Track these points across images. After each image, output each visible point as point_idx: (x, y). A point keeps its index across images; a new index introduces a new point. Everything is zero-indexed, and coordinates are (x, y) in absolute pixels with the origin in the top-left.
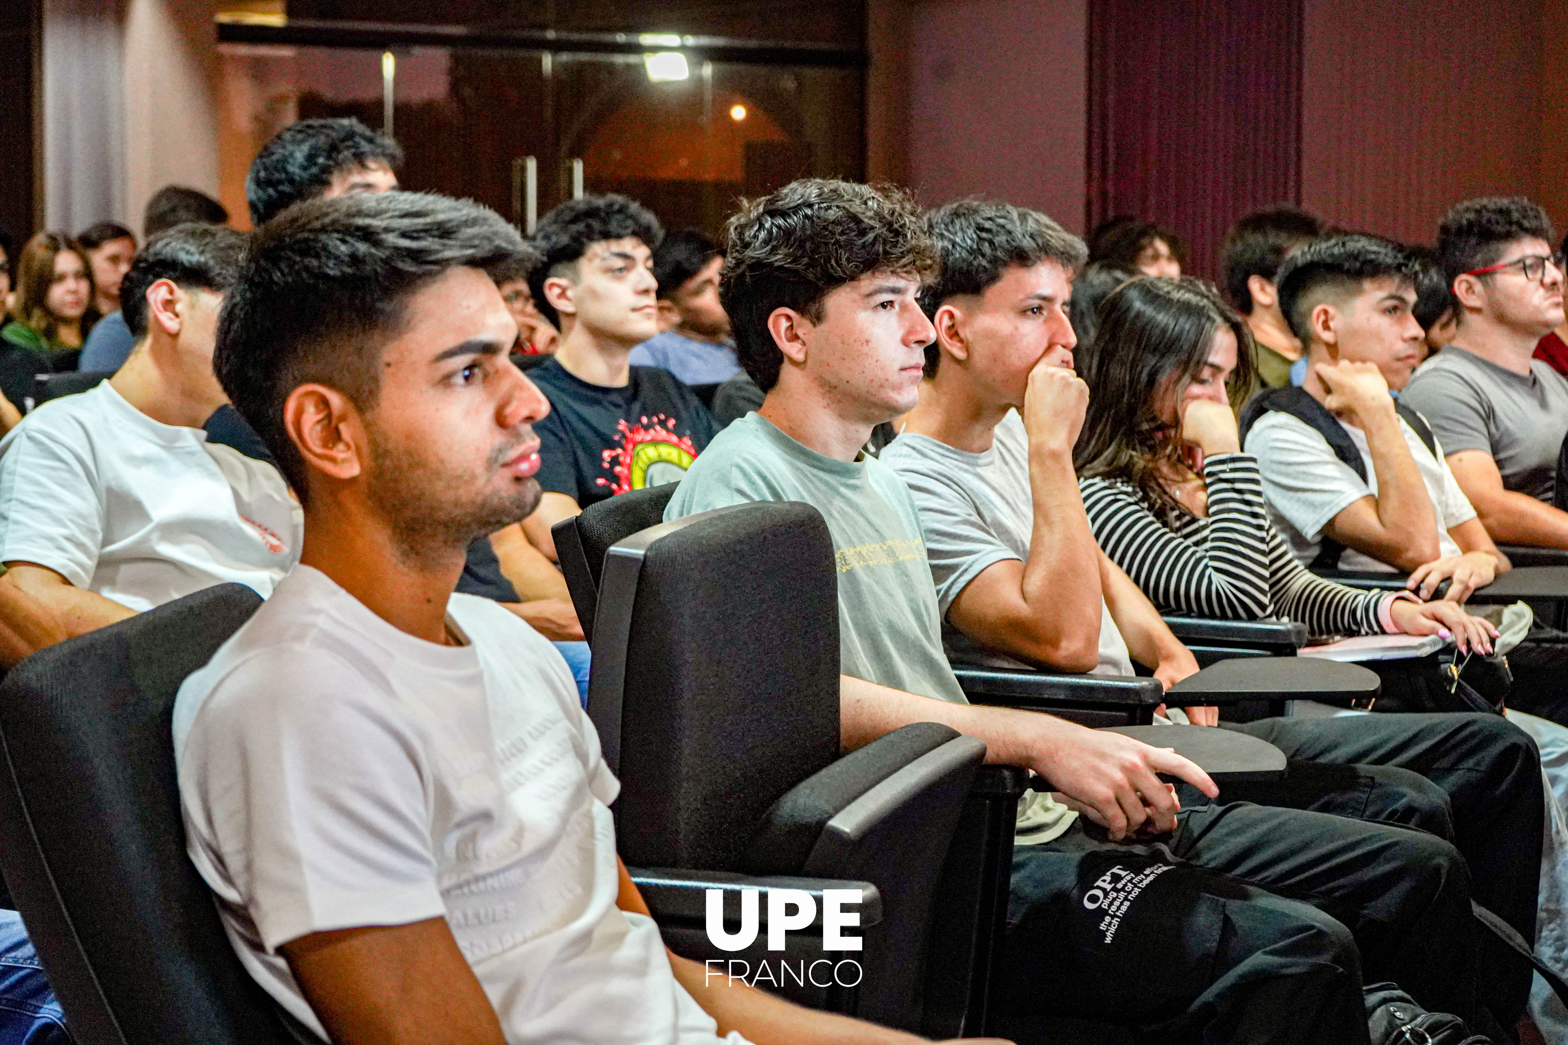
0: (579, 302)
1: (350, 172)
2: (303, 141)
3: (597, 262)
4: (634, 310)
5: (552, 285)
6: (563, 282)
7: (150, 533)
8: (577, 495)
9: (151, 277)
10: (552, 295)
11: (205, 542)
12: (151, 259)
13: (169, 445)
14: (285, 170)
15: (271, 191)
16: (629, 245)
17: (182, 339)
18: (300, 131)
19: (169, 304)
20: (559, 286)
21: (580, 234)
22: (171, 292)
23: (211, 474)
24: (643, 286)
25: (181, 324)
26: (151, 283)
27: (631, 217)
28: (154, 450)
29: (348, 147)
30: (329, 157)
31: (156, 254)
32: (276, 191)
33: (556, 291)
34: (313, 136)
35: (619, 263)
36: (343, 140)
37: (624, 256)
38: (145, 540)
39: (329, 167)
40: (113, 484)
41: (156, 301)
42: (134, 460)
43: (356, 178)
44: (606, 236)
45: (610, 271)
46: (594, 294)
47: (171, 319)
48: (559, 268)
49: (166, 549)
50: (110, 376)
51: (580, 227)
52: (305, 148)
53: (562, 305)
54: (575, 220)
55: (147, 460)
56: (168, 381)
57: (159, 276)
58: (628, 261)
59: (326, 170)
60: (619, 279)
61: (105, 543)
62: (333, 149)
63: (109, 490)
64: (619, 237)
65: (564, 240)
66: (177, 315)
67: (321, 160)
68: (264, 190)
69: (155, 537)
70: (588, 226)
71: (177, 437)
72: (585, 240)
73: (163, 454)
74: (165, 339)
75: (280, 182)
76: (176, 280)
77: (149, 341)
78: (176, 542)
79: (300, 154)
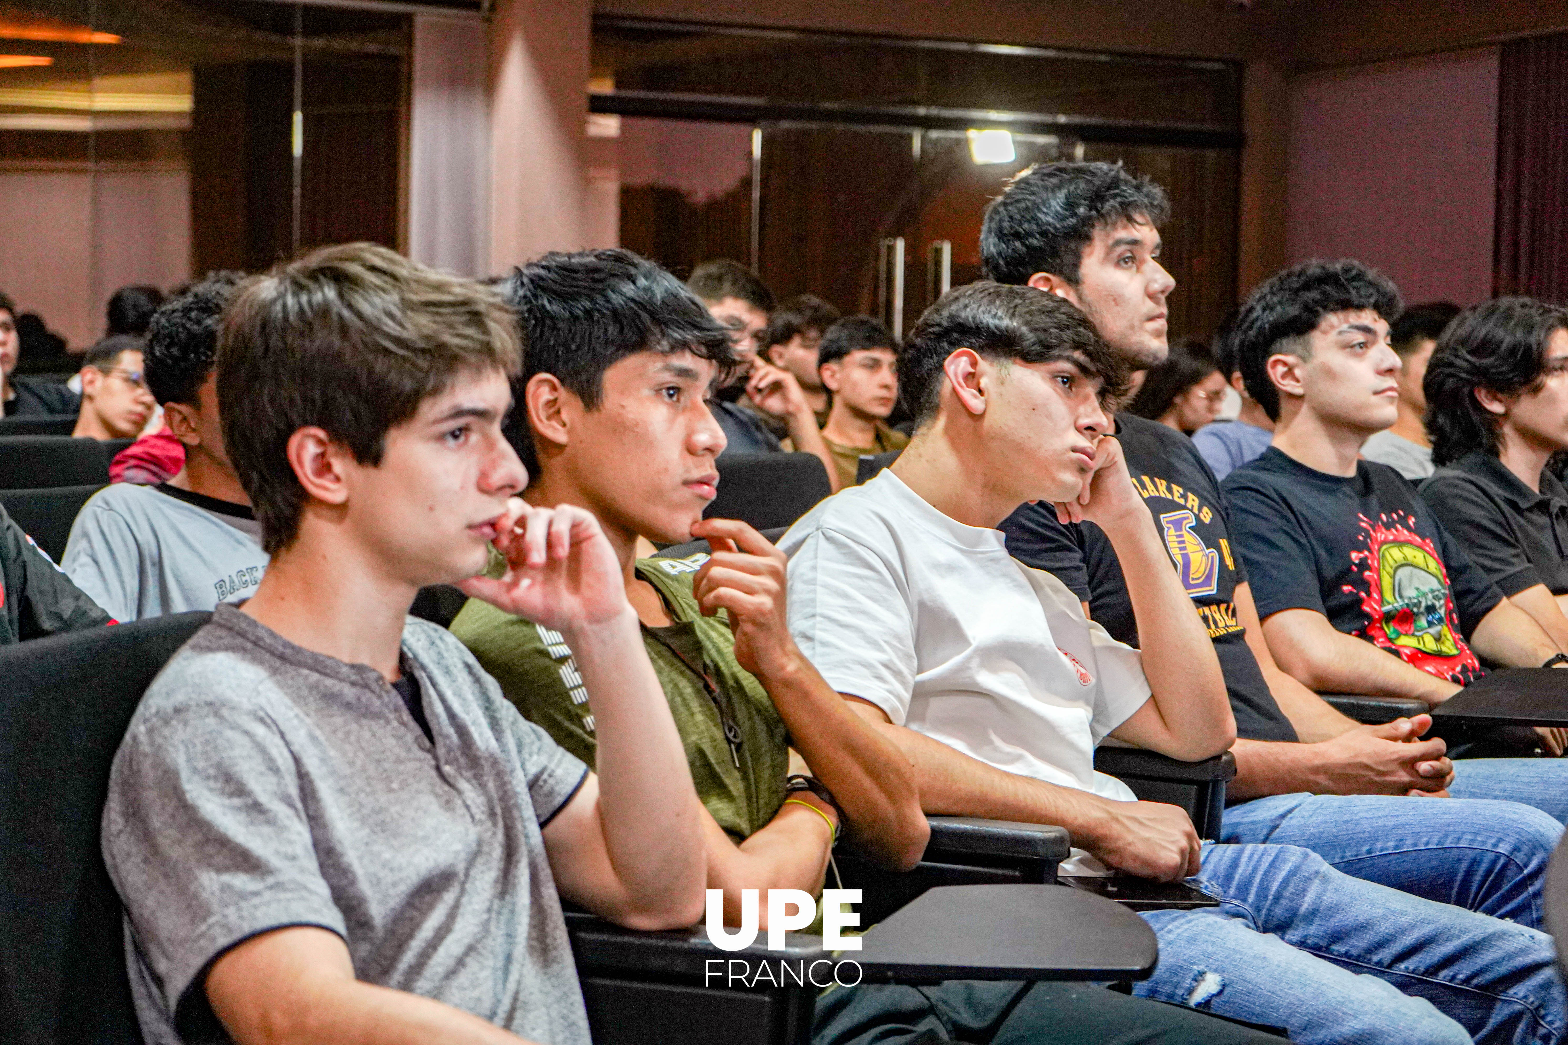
0: (1309, 383)
1: (1114, 226)
2: (1059, 187)
3: (1333, 336)
4: (1376, 393)
5: (1276, 362)
6: (1291, 359)
7: (969, 659)
8: (1324, 611)
9: (945, 345)
10: (1275, 373)
11: (1020, 669)
12: (945, 324)
13: (969, 549)
14: (1036, 220)
15: (1018, 244)
16: (1368, 318)
17: (987, 422)
18: (1051, 175)
19: (971, 378)
20: (1285, 364)
21: (1316, 302)
22: (974, 364)
23: (1019, 586)
24: (1386, 365)
25: (987, 403)
26: (949, 353)
27: (1370, 284)
28: (952, 555)
29: (1115, 196)
30: (1091, 208)
31: (952, 317)
32: (1023, 244)
33: (1281, 369)
34: (1071, 181)
35: (1360, 337)
36: (1109, 188)
37: (1366, 330)
38: (962, 668)
39: (1090, 218)
40: (925, 596)
41: (956, 375)
42: (937, 567)
43: (1122, 234)
44: (1345, 305)
45: (1348, 346)
46: (1329, 373)
47: (975, 396)
48: (1285, 343)
49: (987, 680)
50: (889, 463)
51: (1314, 295)
52: (1061, 195)
53: (1288, 386)
54: (1307, 286)
55: (951, 568)
56: (968, 473)
57: (955, 344)
58: (1370, 337)
59: (1087, 222)
60: (1359, 356)
61: (920, 670)
62: (1097, 198)
63: (922, 605)
64: (1360, 307)
65: (1293, 311)
66: (981, 391)
67: (1082, 210)
68: (1007, 243)
69: (975, 663)
70: (1324, 293)
71: (979, 541)
72: (1321, 310)
73: (963, 560)
74: (965, 420)
75: (1030, 234)
76: (981, 349)
77: (941, 422)
78: (994, 670)
79: (1057, 202)
